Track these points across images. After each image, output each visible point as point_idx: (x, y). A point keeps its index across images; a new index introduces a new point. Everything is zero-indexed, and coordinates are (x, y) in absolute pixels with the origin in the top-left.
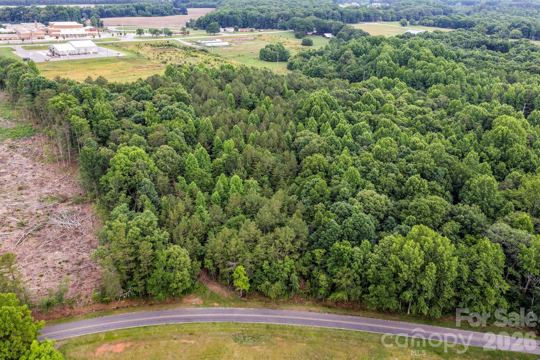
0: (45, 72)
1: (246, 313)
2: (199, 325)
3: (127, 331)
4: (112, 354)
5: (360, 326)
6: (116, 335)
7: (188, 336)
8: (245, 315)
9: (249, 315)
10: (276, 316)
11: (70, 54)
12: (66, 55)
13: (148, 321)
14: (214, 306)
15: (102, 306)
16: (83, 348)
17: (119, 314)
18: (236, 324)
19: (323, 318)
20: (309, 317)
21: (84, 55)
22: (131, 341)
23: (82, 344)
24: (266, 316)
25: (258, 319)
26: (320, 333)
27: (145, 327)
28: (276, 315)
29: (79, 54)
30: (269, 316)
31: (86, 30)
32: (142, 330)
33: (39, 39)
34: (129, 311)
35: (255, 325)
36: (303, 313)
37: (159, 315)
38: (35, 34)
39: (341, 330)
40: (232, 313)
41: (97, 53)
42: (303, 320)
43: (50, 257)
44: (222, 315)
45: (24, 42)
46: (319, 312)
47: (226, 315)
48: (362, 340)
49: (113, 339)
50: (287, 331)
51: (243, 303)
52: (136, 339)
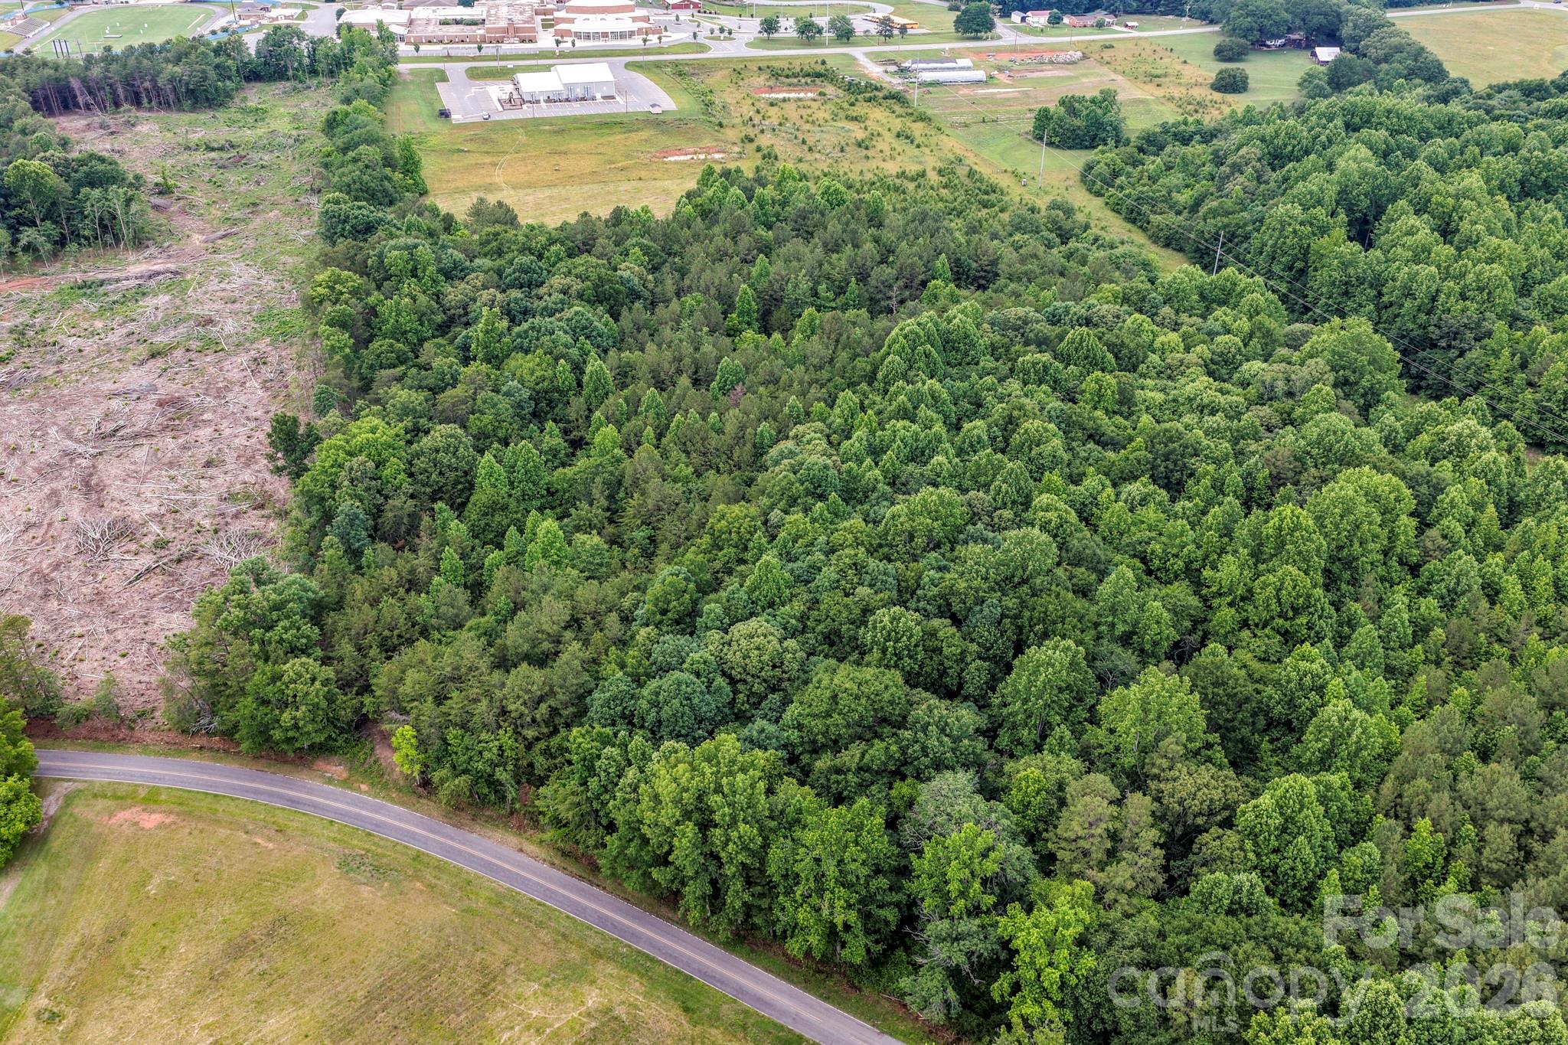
0: (456, 156)
1: (400, 820)
2: (304, 818)
3: (186, 795)
4: (133, 829)
5: (585, 908)
6: (163, 797)
7: (273, 833)
8: (397, 823)
9: (402, 825)
10: (450, 843)
11: (549, 100)
12: (538, 102)
13: (227, 786)
14: (359, 790)
15: (180, 739)
16: (100, 804)
17: (195, 759)
18: (369, 834)
19: (535, 873)
20: (507, 862)
21: (577, 105)
22: (178, 814)
23: (105, 796)
24: (432, 836)
25: (413, 836)
26: (498, 900)
27: (216, 796)
28: (452, 839)
29: (567, 100)
30: (437, 838)
31: (635, 19)
32: (209, 799)
33: (523, 41)
34: (213, 759)
35: (398, 848)
36: (505, 850)
37: (253, 781)
38: (517, 30)
39: (544, 905)
40: (377, 812)
41: (613, 97)
42: (490, 863)
43: (160, 619)
44: (358, 810)
45: (483, 52)
46: (535, 858)
47: (364, 813)
48: (564, 936)
49: (156, 802)
50: (445, 877)
51: (414, 799)
52: (188, 815)
